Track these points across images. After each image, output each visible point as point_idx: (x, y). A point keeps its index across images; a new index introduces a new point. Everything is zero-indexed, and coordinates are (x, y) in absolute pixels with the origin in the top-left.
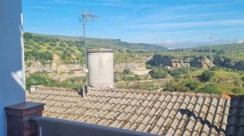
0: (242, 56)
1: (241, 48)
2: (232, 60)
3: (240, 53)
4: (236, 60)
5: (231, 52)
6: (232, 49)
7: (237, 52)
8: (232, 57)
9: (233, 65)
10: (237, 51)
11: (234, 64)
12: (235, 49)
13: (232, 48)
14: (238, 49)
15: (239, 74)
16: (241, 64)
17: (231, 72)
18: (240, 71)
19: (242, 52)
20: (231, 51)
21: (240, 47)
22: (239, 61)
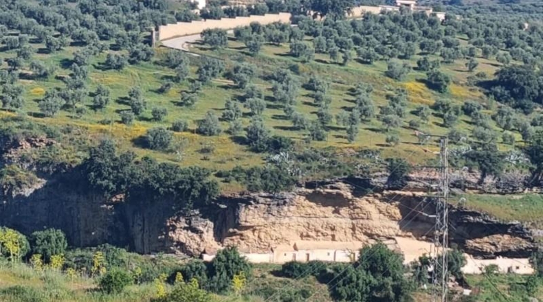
0: (112, 106)
1: (104, 35)
2: (16, 144)
3: (94, 79)
4: (57, 145)
5: (13, 64)
6: (26, 30)
7: (66, 64)
8: (21, 112)
9: (27, 192)
10: (69, 52)
11: (40, 184)
12: (51, 33)
13: (23, 21)
14: (79, 41)
15: (91, 283)
16: (101, 190)
17: (23, 268)
18: (99, 256)
19: (107, 66)
20: (12, 55)
21: (89, 18)
22: (80, 157)
